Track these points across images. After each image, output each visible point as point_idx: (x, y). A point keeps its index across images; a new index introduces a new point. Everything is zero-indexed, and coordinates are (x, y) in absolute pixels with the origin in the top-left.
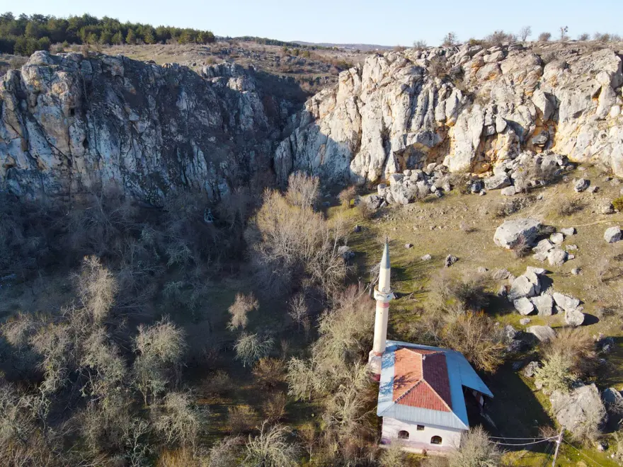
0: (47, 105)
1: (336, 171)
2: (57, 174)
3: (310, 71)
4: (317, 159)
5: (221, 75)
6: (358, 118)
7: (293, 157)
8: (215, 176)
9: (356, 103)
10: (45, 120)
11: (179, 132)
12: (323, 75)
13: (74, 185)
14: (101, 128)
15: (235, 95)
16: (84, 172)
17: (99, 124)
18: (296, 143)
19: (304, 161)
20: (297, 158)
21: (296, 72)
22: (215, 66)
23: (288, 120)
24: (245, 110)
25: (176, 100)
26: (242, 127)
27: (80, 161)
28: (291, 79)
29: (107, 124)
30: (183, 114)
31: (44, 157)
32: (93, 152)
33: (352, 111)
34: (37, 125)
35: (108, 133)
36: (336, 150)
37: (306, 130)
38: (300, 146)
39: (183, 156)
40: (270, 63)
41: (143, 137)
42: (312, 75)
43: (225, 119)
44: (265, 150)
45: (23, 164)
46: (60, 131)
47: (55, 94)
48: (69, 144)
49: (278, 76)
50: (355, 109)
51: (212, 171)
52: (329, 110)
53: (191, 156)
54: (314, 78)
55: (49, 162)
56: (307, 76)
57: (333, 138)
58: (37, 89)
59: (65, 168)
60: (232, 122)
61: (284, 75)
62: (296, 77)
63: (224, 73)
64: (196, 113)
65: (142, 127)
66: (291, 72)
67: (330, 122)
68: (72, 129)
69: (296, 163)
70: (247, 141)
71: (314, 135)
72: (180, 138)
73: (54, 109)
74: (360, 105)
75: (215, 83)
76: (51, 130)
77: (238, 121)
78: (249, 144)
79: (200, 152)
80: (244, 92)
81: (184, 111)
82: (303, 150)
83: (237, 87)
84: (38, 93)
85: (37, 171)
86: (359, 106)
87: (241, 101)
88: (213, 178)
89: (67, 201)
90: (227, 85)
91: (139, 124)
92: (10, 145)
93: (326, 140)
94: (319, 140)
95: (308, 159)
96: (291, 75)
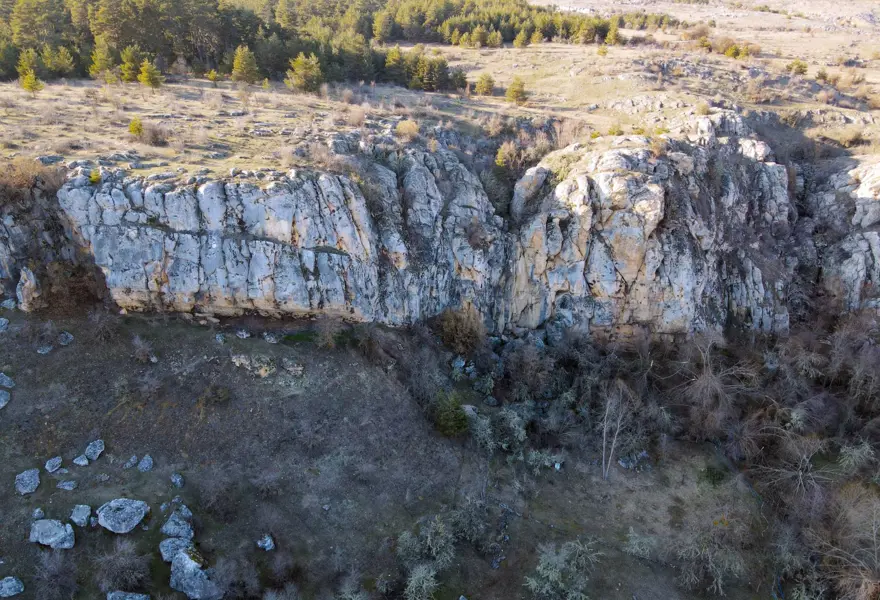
0: (627, 225)
2: (613, 301)
3: (791, 100)
5: (727, 134)
8: (772, 302)
10: (618, 241)
12: (814, 108)
13: (625, 316)
14: (682, 252)
15: (754, 168)
16: (645, 302)
17: (680, 248)
21: (775, 102)
24: (776, 194)
26: (768, 216)
27: (643, 290)
28: (773, 117)
29: (690, 250)
30: (728, 213)
31: (606, 285)
32: (664, 282)
34: (606, 245)
35: (690, 260)
39: (730, 273)
44: (809, 256)
45: (579, 290)
46: (635, 256)
47: (641, 213)
48: (639, 270)
51: (769, 294)
55: (607, 288)
58: (616, 203)
59: (622, 295)
60: (756, 212)
65: (708, 244)
68: (651, 254)
73: (636, 231)
76: (622, 254)
79: (757, 269)
80: (768, 164)
81: (729, 209)
83: (756, 154)
84: (614, 208)
85: (590, 299)
87: (765, 178)
88: (770, 305)
89: (608, 332)
90: (740, 150)
91: (705, 240)
92: (573, 269)
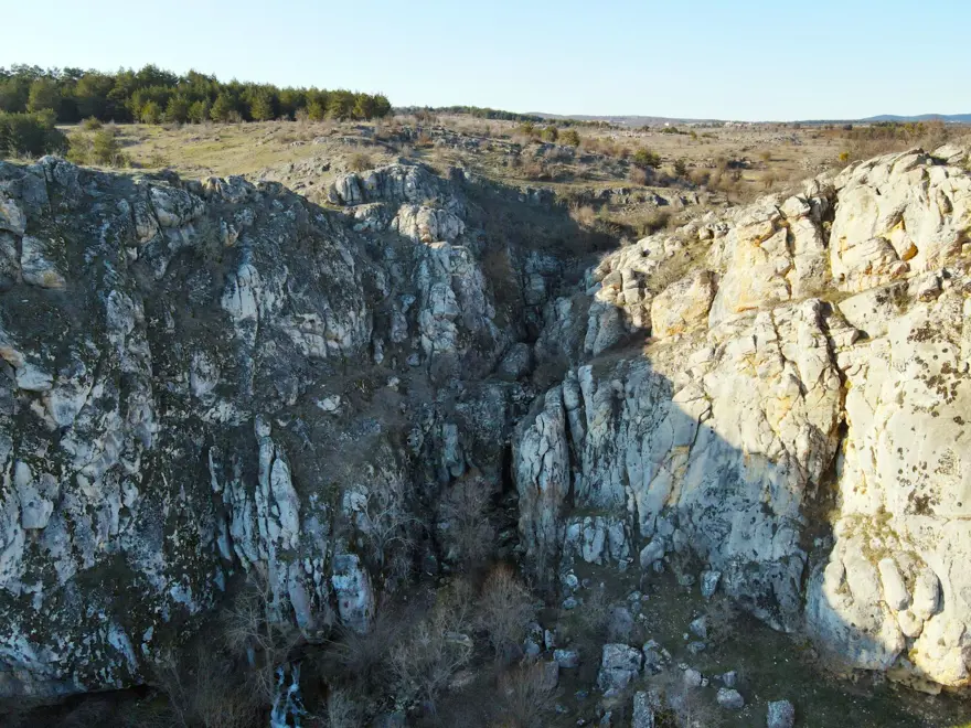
1: (730, 551)
3: (586, 177)
4: (658, 487)
5: (382, 197)
6: (832, 382)
7: (574, 461)
8: (322, 544)
9: (824, 328)
11: (222, 392)
12: (617, 186)
15: (410, 254)
18: (583, 416)
19: (610, 484)
20: (587, 467)
21: (559, 179)
22: (366, 175)
23: (549, 312)
24: (436, 297)
25: (222, 292)
26: (426, 343)
28: (547, 196)
30: (240, 333)
33: (807, 357)
36: (730, 476)
37: (617, 383)
38: (598, 431)
39: (226, 475)
40: (500, 159)
41: (67, 444)
42: (592, 184)
43: (380, 323)
44: (487, 422)
49: (517, 190)
50: (822, 352)
51: (314, 527)
52: (689, 318)
53: (252, 478)
54: (598, 193)
56: (581, 187)
57: (721, 431)
60: (398, 331)
61: (531, 185)
62: (559, 190)
63: (388, 192)
64: (286, 324)
65: (64, 410)
66: (547, 178)
67: (709, 379)
69: (581, 484)
70: (436, 387)
71: (645, 403)
72: (224, 411)
74: (841, 337)
75: (361, 221)
77: (414, 328)
78: (442, 395)
79: (280, 464)
80: (435, 246)
81: (245, 323)
82: (608, 447)
83: (417, 230)
86: (838, 341)
87: (424, 271)
88: (316, 553)
90: (394, 223)
91: (56, 400)
93: (695, 434)
94: (666, 432)
95: (625, 481)
96: (545, 186)
